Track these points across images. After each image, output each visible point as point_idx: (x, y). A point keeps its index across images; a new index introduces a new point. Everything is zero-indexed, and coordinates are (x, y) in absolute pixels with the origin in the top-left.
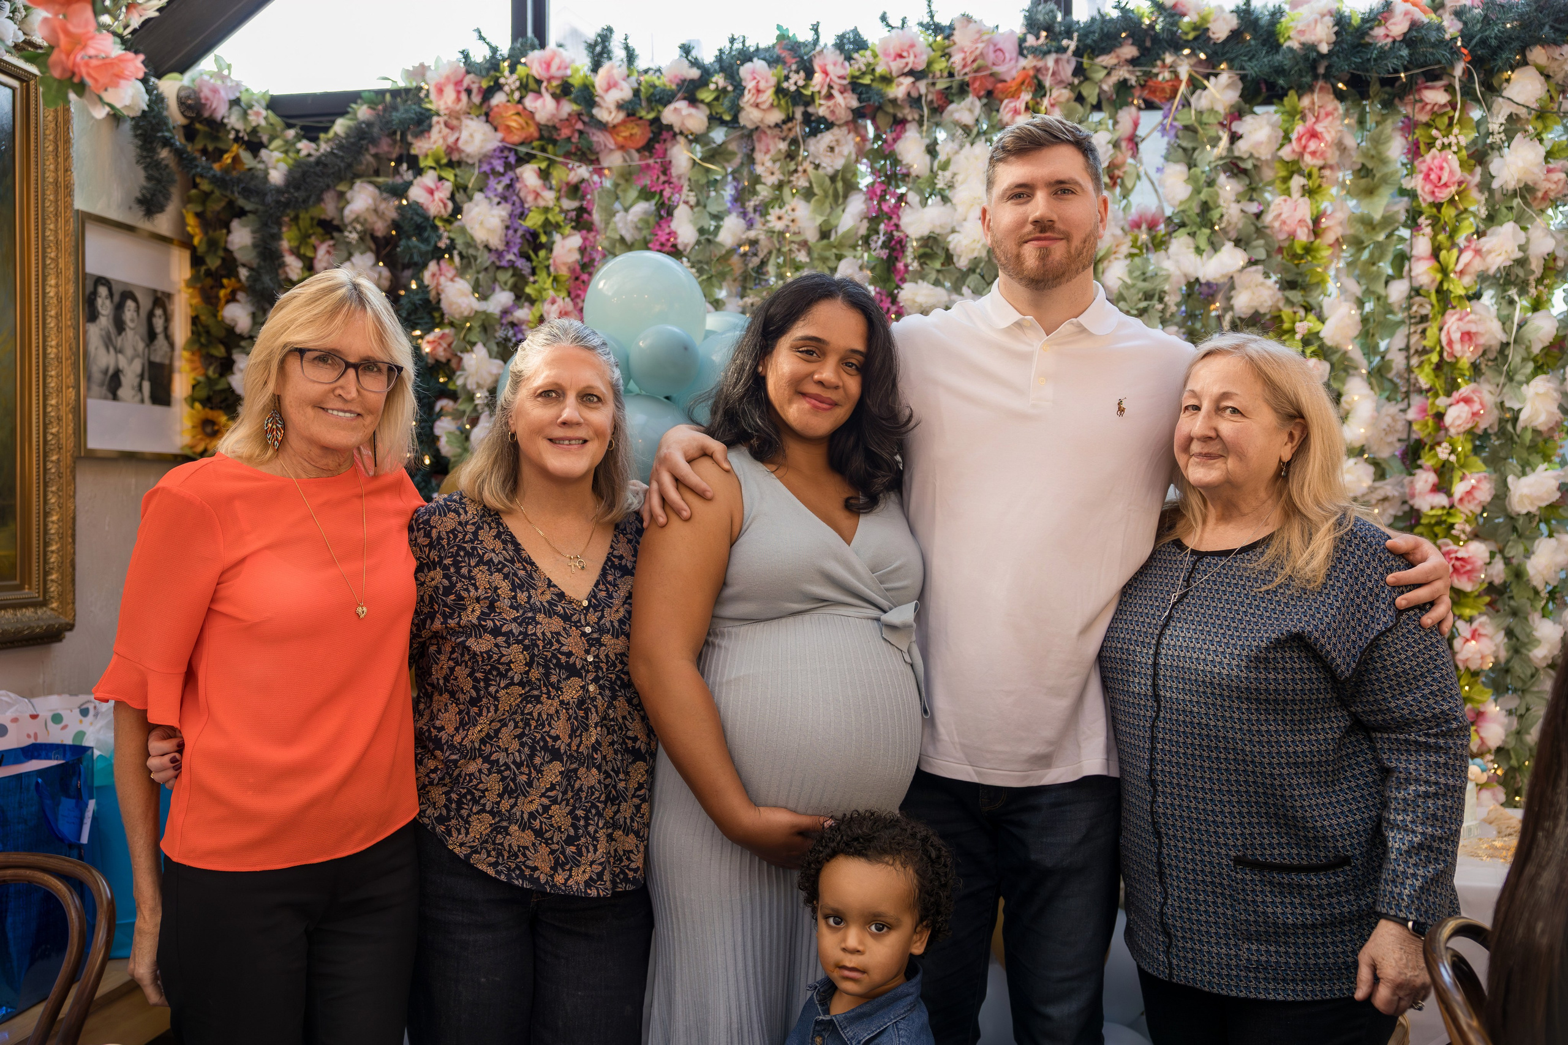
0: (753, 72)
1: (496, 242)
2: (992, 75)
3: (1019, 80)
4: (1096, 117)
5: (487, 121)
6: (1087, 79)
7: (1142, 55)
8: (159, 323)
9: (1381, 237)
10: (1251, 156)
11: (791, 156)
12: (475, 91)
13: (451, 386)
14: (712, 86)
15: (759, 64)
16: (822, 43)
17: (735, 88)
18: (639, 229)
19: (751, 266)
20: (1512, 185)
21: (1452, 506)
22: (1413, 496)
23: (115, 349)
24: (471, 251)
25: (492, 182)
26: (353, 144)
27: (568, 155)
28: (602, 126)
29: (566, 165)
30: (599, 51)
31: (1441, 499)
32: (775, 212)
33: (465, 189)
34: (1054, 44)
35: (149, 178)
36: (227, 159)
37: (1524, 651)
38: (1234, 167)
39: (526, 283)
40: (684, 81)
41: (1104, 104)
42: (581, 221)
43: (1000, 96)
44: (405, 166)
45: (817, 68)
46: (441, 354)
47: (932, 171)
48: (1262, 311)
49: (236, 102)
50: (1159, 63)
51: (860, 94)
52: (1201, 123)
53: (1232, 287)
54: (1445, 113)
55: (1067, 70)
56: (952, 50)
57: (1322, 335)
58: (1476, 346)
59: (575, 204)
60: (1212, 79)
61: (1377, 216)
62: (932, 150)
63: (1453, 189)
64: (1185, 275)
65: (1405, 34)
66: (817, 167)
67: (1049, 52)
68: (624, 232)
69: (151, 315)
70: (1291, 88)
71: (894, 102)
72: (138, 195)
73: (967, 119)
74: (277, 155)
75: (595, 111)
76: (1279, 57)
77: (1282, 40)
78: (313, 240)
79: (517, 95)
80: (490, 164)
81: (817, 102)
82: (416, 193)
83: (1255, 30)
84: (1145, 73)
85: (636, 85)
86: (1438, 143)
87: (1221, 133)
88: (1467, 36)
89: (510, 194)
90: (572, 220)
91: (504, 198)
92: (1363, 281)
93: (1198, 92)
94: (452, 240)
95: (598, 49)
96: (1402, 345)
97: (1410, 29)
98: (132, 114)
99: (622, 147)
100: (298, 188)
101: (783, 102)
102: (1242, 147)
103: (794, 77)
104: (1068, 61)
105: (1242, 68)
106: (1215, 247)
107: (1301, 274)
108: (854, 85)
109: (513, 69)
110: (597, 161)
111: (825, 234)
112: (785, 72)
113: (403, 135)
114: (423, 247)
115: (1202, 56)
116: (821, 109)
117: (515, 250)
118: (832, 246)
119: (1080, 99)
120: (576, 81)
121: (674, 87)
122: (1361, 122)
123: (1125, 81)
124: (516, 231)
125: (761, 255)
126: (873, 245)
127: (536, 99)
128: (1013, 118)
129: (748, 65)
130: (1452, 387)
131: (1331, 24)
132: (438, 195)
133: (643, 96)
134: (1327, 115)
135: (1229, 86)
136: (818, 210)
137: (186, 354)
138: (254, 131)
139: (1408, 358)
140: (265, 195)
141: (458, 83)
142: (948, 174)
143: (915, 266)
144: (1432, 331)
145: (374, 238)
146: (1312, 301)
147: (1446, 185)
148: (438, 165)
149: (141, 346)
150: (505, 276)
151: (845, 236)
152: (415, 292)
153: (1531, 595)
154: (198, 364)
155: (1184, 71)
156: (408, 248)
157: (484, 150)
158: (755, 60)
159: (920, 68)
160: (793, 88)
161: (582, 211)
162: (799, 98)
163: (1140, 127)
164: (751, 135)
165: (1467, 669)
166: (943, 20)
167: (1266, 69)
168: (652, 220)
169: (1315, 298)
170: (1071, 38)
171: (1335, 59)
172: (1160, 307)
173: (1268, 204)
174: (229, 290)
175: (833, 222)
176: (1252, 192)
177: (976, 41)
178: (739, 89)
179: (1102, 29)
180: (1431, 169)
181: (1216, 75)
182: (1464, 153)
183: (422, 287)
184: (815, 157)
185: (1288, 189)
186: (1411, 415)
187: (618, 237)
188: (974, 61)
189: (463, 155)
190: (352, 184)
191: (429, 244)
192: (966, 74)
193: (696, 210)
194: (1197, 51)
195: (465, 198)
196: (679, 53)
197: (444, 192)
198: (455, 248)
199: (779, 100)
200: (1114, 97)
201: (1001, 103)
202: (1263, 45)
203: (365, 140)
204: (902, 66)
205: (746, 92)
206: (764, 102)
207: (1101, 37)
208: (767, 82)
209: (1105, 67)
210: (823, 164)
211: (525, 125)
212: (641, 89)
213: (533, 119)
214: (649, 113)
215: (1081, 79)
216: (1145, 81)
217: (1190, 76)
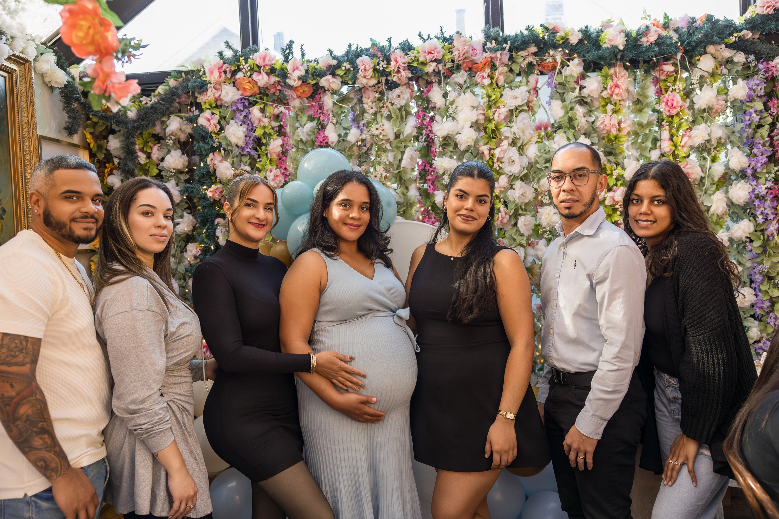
0: (363, 61)
1: (241, 143)
2: (472, 61)
3: (484, 63)
4: (519, 79)
5: (234, 86)
6: (514, 62)
7: (539, 51)
9: (647, 131)
10: (589, 95)
11: (380, 100)
12: (228, 72)
13: (222, 212)
14: (343, 68)
15: (365, 58)
16: (393, 47)
17: (355, 69)
18: (309, 135)
19: (363, 151)
20: (703, 107)
24: (229, 148)
25: (238, 114)
26: (169, 98)
27: (273, 101)
28: (290, 87)
29: (272, 105)
30: (287, 52)
32: (374, 127)
33: (225, 118)
34: (499, 46)
35: (69, 117)
38: (582, 101)
39: (256, 162)
40: (330, 66)
41: (522, 73)
42: (281, 132)
43: (475, 70)
45: (392, 59)
46: (217, 197)
47: (446, 105)
50: (547, 54)
51: (412, 71)
52: (566, 82)
54: (672, 75)
55: (506, 58)
56: (453, 50)
57: (624, 176)
59: (277, 124)
61: (645, 122)
63: (679, 109)
65: (656, 41)
66: (392, 105)
67: (498, 50)
68: (302, 137)
70: (606, 65)
71: (427, 74)
72: (65, 125)
73: (461, 81)
75: (287, 80)
76: (601, 51)
77: (601, 44)
78: (150, 144)
79: (249, 73)
80: (236, 106)
81: (393, 75)
82: (202, 121)
83: (589, 39)
84: (541, 59)
85: (307, 68)
86: (671, 89)
87: (576, 86)
88: (682, 41)
89: (246, 120)
90: (277, 132)
91: (243, 122)
92: (639, 151)
93: (565, 67)
94: (220, 143)
95: (287, 51)
97: (658, 38)
98: (59, 87)
99: (299, 97)
100: (143, 120)
101: (377, 75)
102: (585, 92)
103: (382, 64)
104: (506, 54)
105: (584, 56)
106: (576, 137)
107: (613, 149)
108: (410, 67)
109: (246, 61)
110: (288, 103)
111: (397, 136)
112: (377, 61)
113: (193, 93)
114: (206, 147)
115: (567, 51)
116: (395, 78)
117: (250, 147)
118: (401, 141)
119: (511, 71)
120: (278, 66)
121: (325, 69)
122: (635, 80)
123: (531, 62)
124: (250, 138)
125: (368, 146)
126: (420, 140)
127: (259, 75)
128: (482, 80)
129: (360, 58)
131: (624, 36)
132: (212, 122)
133: (310, 73)
134: (622, 77)
135: (578, 65)
136: (394, 125)
140: (127, 124)
141: (220, 68)
142: (454, 107)
143: (440, 149)
145: (180, 142)
146: (619, 161)
147: (675, 108)
148: (211, 107)
150: (246, 159)
151: (407, 136)
152: (203, 168)
155: (559, 58)
156: (200, 147)
157: (233, 100)
158: (363, 55)
159: (439, 58)
160: (381, 69)
161: (281, 127)
162: (384, 73)
163: (538, 83)
164: (361, 91)
166: (447, 35)
167: (596, 57)
168: (316, 131)
169: (620, 159)
170: (507, 44)
171: (625, 52)
173: (597, 118)
174: (109, 169)
175: (402, 130)
176: (590, 112)
177: (464, 45)
179: (521, 39)
180: (668, 100)
181: (572, 60)
182: (682, 93)
183: (206, 166)
184: (391, 100)
185: (606, 110)
187: (300, 139)
188: (464, 54)
189: (223, 102)
190: (169, 117)
191: (209, 145)
192: (460, 61)
193: (337, 126)
194: (564, 49)
195: (225, 123)
196: (328, 53)
197: (214, 121)
198: (221, 147)
199: (375, 74)
200: (526, 70)
201: (476, 73)
202: (593, 46)
203: (174, 96)
204: (431, 57)
205: (360, 71)
206: (368, 75)
207: (521, 44)
208: (369, 66)
209: (523, 57)
210: (395, 103)
211: (252, 87)
212: (309, 70)
213: (256, 84)
214: (313, 81)
215: (512, 62)
216: (540, 63)
217: (561, 60)
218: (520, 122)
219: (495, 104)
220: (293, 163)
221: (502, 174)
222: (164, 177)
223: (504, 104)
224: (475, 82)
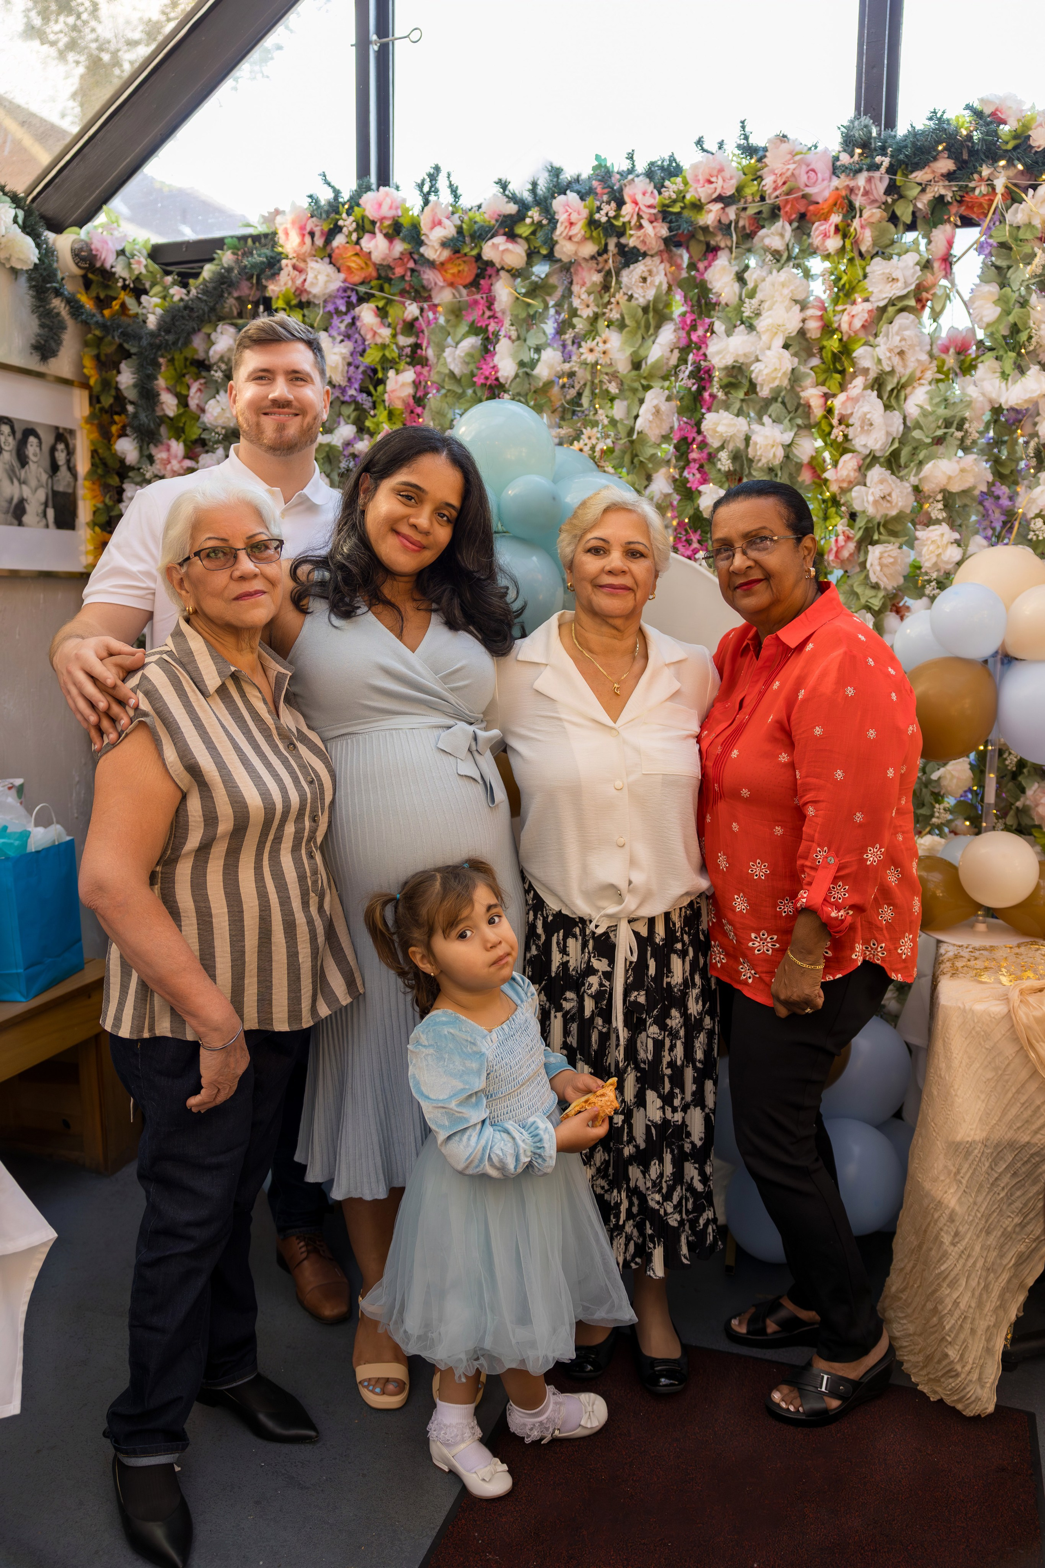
0: (566, 205)
1: (339, 379)
2: (804, 196)
3: (831, 201)
4: (909, 237)
5: (331, 263)
6: (901, 197)
7: (959, 169)
8: (61, 457)
11: (606, 287)
12: (317, 234)
14: (528, 221)
15: (570, 198)
16: (635, 171)
17: (550, 221)
18: (468, 364)
19: (568, 397)
23: (19, 480)
25: (336, 321)
26: (218, 289)
27: (403, 293)
28: (431, 264)
29: (401, 303)
30: (427, 190)
32: (586, 346)
34: (868, 161)
35: (42, 326)
36: (116, 305)
39: (367, 417)
40: (503, 216)
41: (919, 222)
42: (416, 358)
43: (814, 218)
45: (626, 198)
47: (740, 299)
49: (121, 253)
50: (976, 176)
51: (671, 223)
52: (1016, 239)
53: (1037, 413)
55: (880, 187)
56: (765, 172)
59: (411, 340)
60: (1031, 191)
62: (740, 278)
64: (991, 401)
66: (631, 297)
67: (860, 170)
68: (452, 367)
69: (53, 450)
71: (705, 229)
72: (33, 341)
73: (776, 243)
74: (156, 300)
75: (422, 250)
78: (188, 379)
79: (354, 236)
80: (334, 303)
81: (629, 232)
84: (961, 188)
85: (458, 223)
87: (1036, 249)
89: (352, 332)
90: (407, 356)
91: (348, 337)
93: (1015, 206)
95: (426, 188)
98: (25, 268)
99: (452, 285)
100: (168, 332)
101: (595, 234)
103: (606, 208)
104: (881, 179)
106: (1022, 370)
108: (665, 214)
109: (351, 211)
110: (429, 298)
111: (637, 365)
112: (598, 203)
113: (259, 278)
115: (1020, 167)
116: (632, 240)
117: (357, 386)
118: (640, 377)
119: (894, 219)
120: (405, 222)
121: (493, 222)
123: (942, 197)
124: (357, 367)
125: (577, 387)
126: (681, 376)
127: (372, 239)
128: (824, 241)
129: (561, 198)
133: (466, 233)
136: (630, 341)
137: (87, 484)
138: (138, 279)
140: (140, 338)
141: (302, 228)
142: (755, 301)
143: (720, 395)
148: (289, 306)
149: (44, 477)
150: (348, 410)
151: (656, 366)
154: (98, 493)
155: (1000, 183)
157: (328, 291)
158: (568, 192)
159: (729, 193)
160: (604, 219)
161: (417, 346)
162: (611, 229)
163: (955, 246)
164: (568, 268)
166: (758, 140)
168: (477, 355)
170: (884, 154)
172: (959, 434)
174: (119, 426)
175: (642, 352)
177: (787, 163)
178: (553, 222)
179: (913, 143)
181: (1036, 187)
184: (629, 288)
187: (447, 371)
188: (784, 183)
189: (310, 297)
190: (216, 327)
192: (777, 197)
193: (517, 343)
194: (1016, 162)
196: (497, 189)
199: (591, 232)
200: (930, 214)
201: (813, 225)
203: (225, 282)
204: (710, 191)
205: (559, 225)
206: (577, 234)
207: (915, 154)
208: (579, 214)
209: (920, 184)
210: (635, 295)
211: (363, 265)
212: (464, 226)
213: (370, 258)
214: (472, 249)
215: (896, 196)
216: (962, 197)
217: (1007, 187)
218: (897, 333)
219: (848, 295)
220: (433, 420)
221: (845, 451)
222: (207, 442)
223: (865, 295)
224: (810, 245)
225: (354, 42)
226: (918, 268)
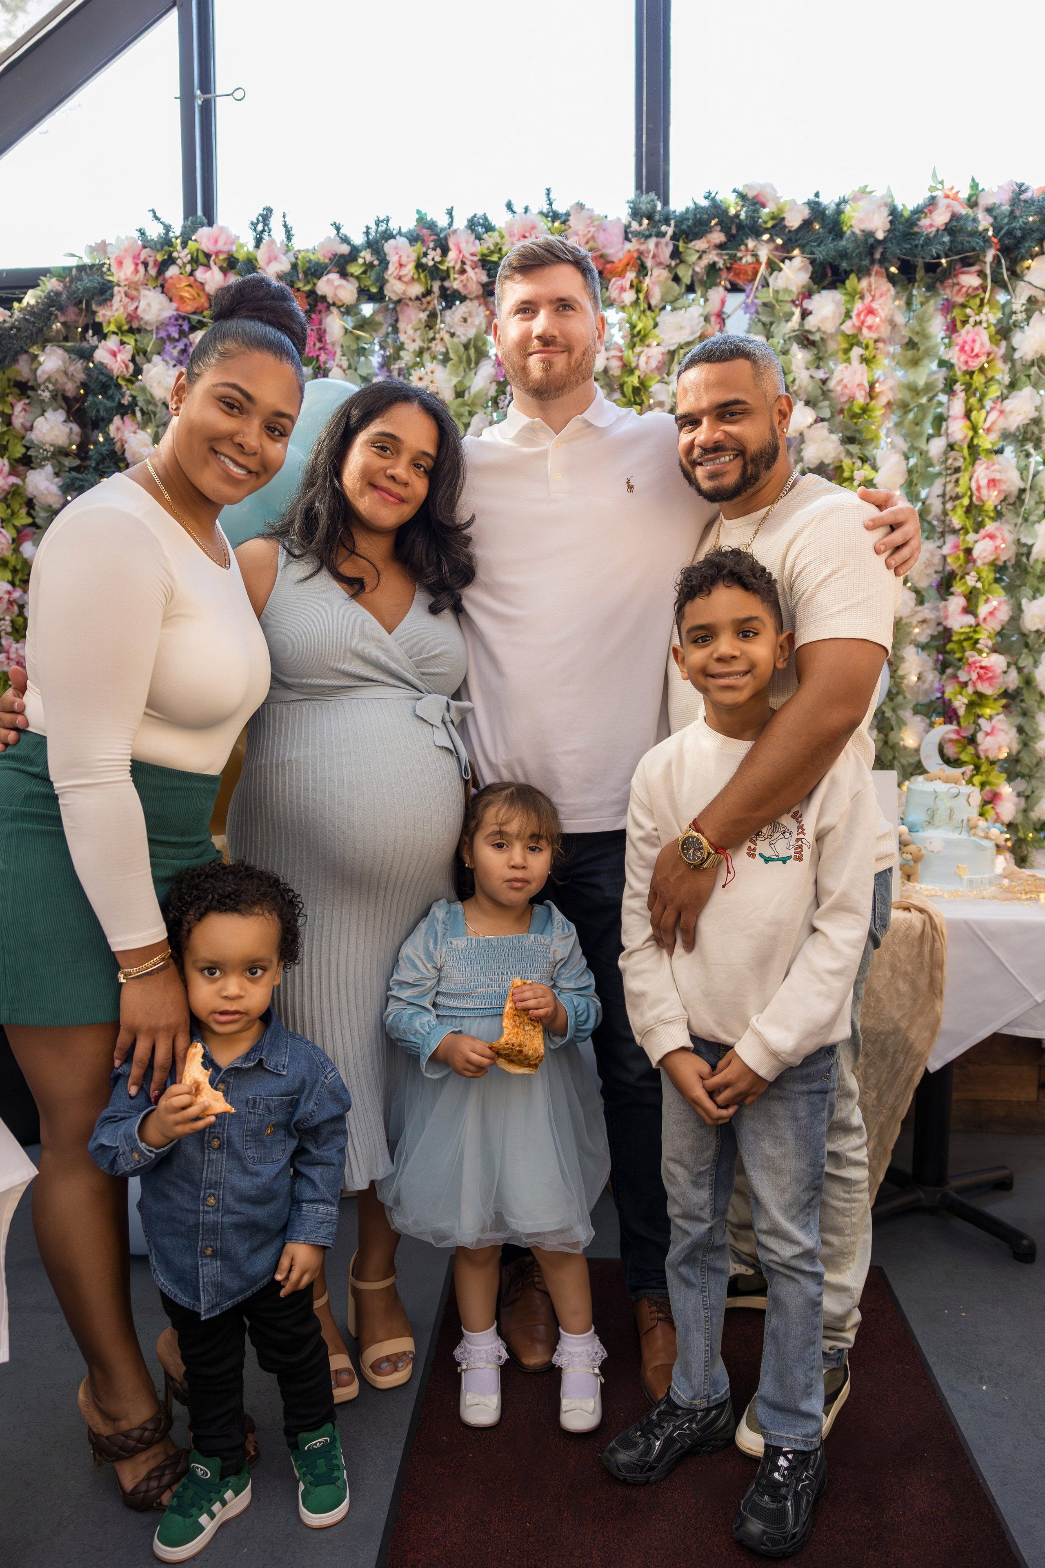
0: (396, 248)
2: (604, 255)
3: (625, 261)
4: (690, 295)
5: (163, 292)
6: (682, 262)
7: (729, 240)
9: (924, 400)
10: (819, 330)
11: (430, 325)
12: (151, 264)
14: (361, 261)
15: (401, 242)
16: (455, 226)
17: (381, 262)
20: (1030, 357)
21: (978, 625)
22: (946, 618)
24: (151, 408)
25: (168, 346)
26: (43, 310)
31: (970, 619)
32: (415, 374)
33: (145, 353)
34: (654, 230)
37: (1031, 744)
38: (805, 340)
40: (335, 255)
41: (697, 285)
43: (609, 276)
44: (90, 332)
45: (451, 245)
48: (827, 461)
50: (743, 247)
51: (489, 270)
52: (777, 301)
53: (802, 441)
54: (978, 295)
55: (666, 252)
58: (999, 492)
60: (787, 261)
61: (921, 382)
63: (984, 359)
65: (946, 224)
66: (452, 335)
67: (650, 236)
70: (852, 271)
76: (843, 243)
77: (845, 229)
78: (10, 399)
79: (188, 268)
80: (166, 330)
81: (452, 276)
82: (101, 355)
83: (823, 220)
84: (731, 257)
85: (293, 260)
86: (972, 320)
87: (794, 310)
88: (997, 230)
91: (179, 361)
92: (908, 439)
93: (775, 273)
94: (134, 397)
95: (260, 227)
96: (940, 492)
97: (951, 220)
101: (422, 276)
102: (811, 323)
103: (432, 254)
104: (667, 244)
105: (812, 253)
107: (859, 431)
108: (484, 262)
109: (184, 244)
111: (459, 394)
112: (424, 249)
113: (88, 304)
114: (109, 404)
115: (780, 242)
116: (455, 284)
118: (464, 404)
119: (677, 279)
120: (241, 256)
121: (327, 261)
122: (909, 304)
123: (715, 264)
126: (501, 405)
127: (206, 271)
128: (620, 294)
129: (392, 243)
130: (979, 526)
131: (886, 215)
132: (120, 357)
133: (300, 270)
134: (881, 296)
135: (800, 269)
136: (454, 373)
139: (944, 503)
141: (136, 257)
144: (964, 478)
145: (65, 398)
146: (867, 454)
147: (977, 356)
148: (120, 331)
151: (477, 396)
152: (103, 444)
153: (1038, 698)
155: (764, 254)
156: (94, 403)
157: (160, 318)
158: (398, 238)
160: (431, 263)
162: (437, 273)
163: (727, 304)
164: (395, 307)
165: (987, 758)
166: (561, 207)
167: (833, 253)
169: (870, 451)
170: (669, 225)
171: (889, 244)
173: (832, 372)
175: (467, 383)
176: (819, 361)
177: (588, 226)
178: (384, 263)
179: (695, 215)
180: (965, 342)
181: (790, 259)
182: (993, 329)
183: (109, 440)
184: (451, 327)
185: (849, 358)
186: (946, 550)
189: (142, 323)
190: (43, 348)
191: (113, 401)
194: (775, 237)
195: (144, 360)
196: (332, 229)
197: (125, 355)
198: (136, 405)
199: (419, 274)
200: (705, 278)
201: (610, 281)
202: (830, 233)
203: (52, 306)
205: (390, 266)
206: (406, 275)
207: (695, 225)
208: (408, 257)
209: (698, 251)
210: (458, 333)
211: (196, 295)
212: (299, 262)
213: (203, 290)
214: (305, 285)
215: (678, 261)
216: (732, 264)
217: (769, 259)
219: (642, 340)
222: (33, 459)
223: (659, 341)
224: (609, 297)
225: (178, 95)
226: (702, 319)
